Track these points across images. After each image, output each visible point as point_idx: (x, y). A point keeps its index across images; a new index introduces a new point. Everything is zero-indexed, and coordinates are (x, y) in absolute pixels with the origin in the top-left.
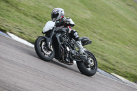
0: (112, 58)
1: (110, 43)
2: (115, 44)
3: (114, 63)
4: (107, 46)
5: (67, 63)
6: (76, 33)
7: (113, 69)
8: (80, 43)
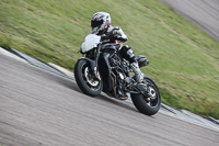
0: (49, 39)
1: (46, 14)
2: (54, 16)
3: (52, 46)
4: (40, 19)
5: (120, 97)
6: (131, 51)
7: (51, 57)
8: (137, 65)
